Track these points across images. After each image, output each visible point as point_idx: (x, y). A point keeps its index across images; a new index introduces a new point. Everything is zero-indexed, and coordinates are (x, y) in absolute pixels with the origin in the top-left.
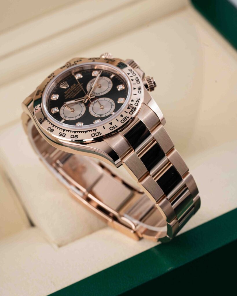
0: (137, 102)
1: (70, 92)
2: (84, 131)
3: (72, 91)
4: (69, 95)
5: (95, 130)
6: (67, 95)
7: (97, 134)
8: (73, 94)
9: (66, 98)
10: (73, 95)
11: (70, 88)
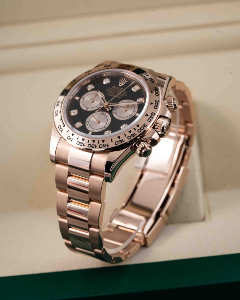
0: (104, 145)
1: (115, 90)
2: (62, 118)
3: (116, 91)
4: (110, 91)
5: (64, 126)
6: (110, 90)
7: (61, 129)
8: (112, 93)
9: (106, 90)
10: (110, 94)
11: (120, 88)
